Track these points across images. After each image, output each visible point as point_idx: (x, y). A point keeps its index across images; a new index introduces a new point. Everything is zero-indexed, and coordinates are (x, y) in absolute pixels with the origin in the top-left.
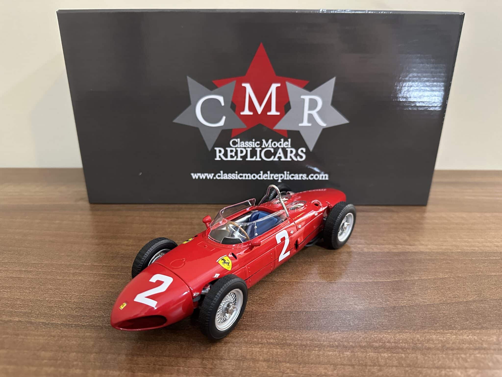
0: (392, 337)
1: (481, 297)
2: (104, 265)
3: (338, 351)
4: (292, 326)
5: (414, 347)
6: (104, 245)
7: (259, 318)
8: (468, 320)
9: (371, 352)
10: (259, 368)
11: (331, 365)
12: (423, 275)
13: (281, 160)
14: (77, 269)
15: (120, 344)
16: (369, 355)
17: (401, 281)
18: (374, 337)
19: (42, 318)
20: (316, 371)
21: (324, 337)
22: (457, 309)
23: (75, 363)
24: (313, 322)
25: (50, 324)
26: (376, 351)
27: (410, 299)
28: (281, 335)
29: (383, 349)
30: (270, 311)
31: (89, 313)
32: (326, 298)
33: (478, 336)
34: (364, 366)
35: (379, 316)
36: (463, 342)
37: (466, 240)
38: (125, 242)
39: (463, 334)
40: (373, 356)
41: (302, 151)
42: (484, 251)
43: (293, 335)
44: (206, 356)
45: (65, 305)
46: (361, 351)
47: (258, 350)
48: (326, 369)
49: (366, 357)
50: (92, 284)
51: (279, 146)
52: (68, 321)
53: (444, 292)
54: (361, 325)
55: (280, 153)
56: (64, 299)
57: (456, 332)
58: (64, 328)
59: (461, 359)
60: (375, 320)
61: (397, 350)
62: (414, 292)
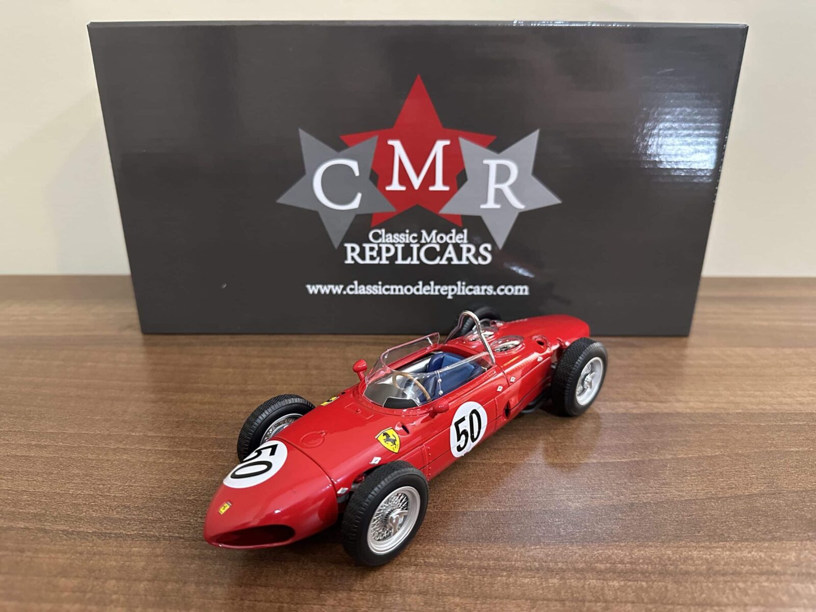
0: (628, 554)
1: (773, 487)
2: (164, 435)
3: (538, 577)
5: (662, 570)
6: (165, 402)
8: (751, 526)
9: (592, 579)
10: (410, 606)
11: (527, 600)
12: (681, 452)
13: (453, 263)
14: (121, 442)
15: (188, 566)
16: (589, 584)
17: (643, 462)
18: (598, 553)
19: (62, 523)
21: (517, 554)
22: (733, 508)
23: (114, 597)
24: (499, 530)
25: (75, 533)
26: (602, 577)
27: (658, 491)
28: (447, 552)
29: (611, 574)
31: (138, 515)
32: (522, 489)
33: (766, 552)
34: (581, 601)
35: (606, 519)
36: (742, 561)
37: (752, 392)
38: (199, 397)
39: (742, 549)
40: (595, 586)
41: (486, 249)
42: (781, 411)
43: (466, 551)
44: (325, 586)
45: (99, 502)
46: (576, 577)
48: (518, 606)
49: (583, 586)
50: (145, 466)
51: (449, 241)
52: (105, 529)
53: (714, 479)
54: (578, 534)
55: (450, 253)
56: (98, 492)
57: (732, 545)
58: (98, 539)
59: (737, 589)
60: (599, 527)
61: (635, 576)
62: (665, 479)
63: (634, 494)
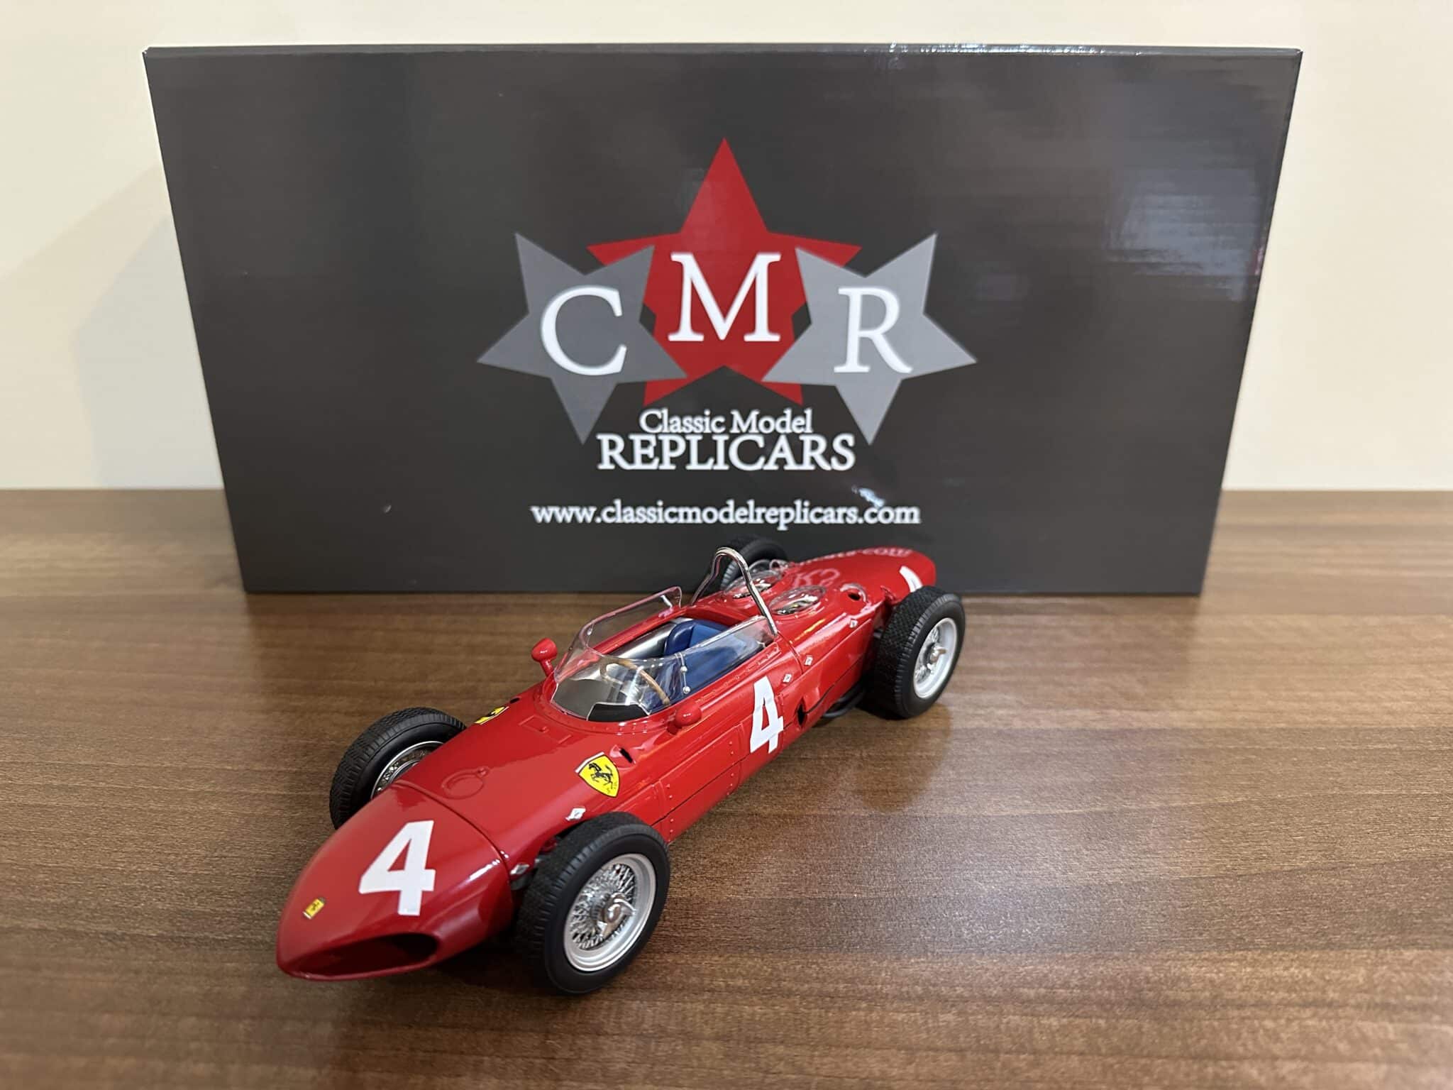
4: (798, 941)
7: (709, 918)
20: (859, 1067)
30: (739, 900)
47: (701, 1007)
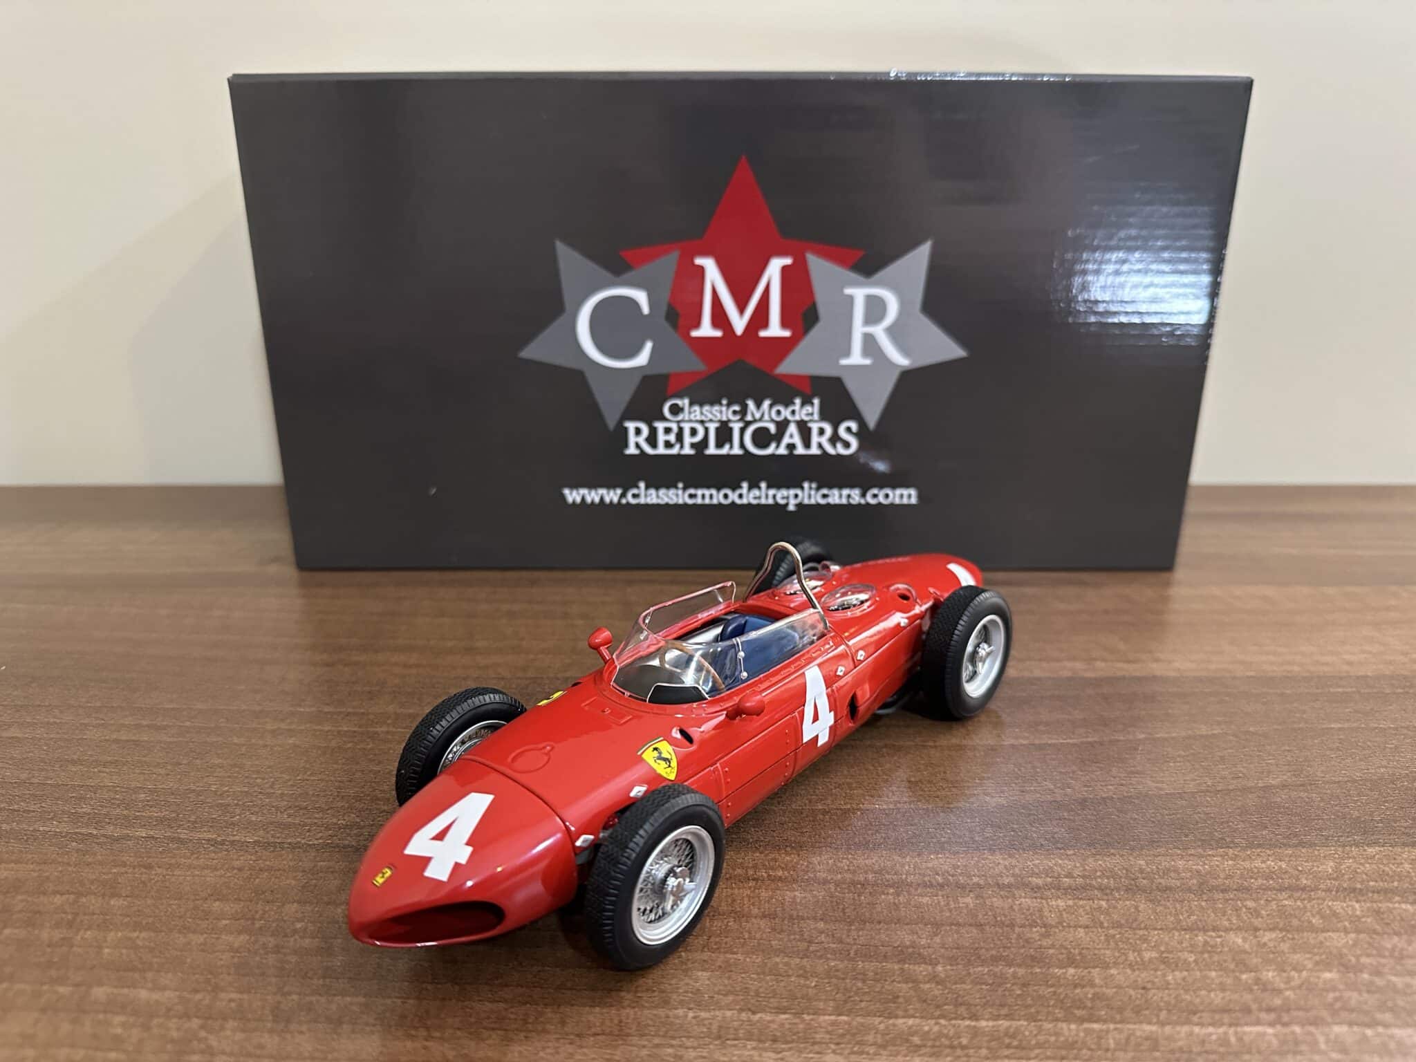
0: (1078, 865)
1: (1302, 776)
3: (943, 896)
4: (829, 841)
5: (1131, 885)
8: (1266, 827)
9: (1025, 898)
10: (750, 932)
11: (926, 925)
12: (1159, 730)
16: (1020, 904)
17: (1101, 744)
18: (1033, 864)
21: (909, 865)
22: (1240, 804)
24: (879, 833)
26: (1038, 895)
27: (1124, 782)
29: (1053, 891)
33: (1289, 861)
34: (1007, 926)
35: (1045, 819)
36: (1252, 874)
37: (1272, 648)
39: (1253, 858)
40: (1029, 907)
41: (849, 430)
42: (1316, 674)
43: (831, 862)
46: (1001, 896)
48: (913, 932)
49: (1012, 907)
51: (790, 418)
53: (1210, 766)
57: (1236, 853)
59: (1244, 910)
60: (1034, 829)
61: (1089, 893)
62: (1134, 766)
63: (1085, 786)
